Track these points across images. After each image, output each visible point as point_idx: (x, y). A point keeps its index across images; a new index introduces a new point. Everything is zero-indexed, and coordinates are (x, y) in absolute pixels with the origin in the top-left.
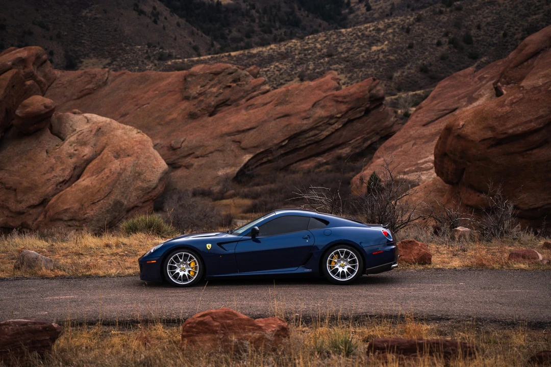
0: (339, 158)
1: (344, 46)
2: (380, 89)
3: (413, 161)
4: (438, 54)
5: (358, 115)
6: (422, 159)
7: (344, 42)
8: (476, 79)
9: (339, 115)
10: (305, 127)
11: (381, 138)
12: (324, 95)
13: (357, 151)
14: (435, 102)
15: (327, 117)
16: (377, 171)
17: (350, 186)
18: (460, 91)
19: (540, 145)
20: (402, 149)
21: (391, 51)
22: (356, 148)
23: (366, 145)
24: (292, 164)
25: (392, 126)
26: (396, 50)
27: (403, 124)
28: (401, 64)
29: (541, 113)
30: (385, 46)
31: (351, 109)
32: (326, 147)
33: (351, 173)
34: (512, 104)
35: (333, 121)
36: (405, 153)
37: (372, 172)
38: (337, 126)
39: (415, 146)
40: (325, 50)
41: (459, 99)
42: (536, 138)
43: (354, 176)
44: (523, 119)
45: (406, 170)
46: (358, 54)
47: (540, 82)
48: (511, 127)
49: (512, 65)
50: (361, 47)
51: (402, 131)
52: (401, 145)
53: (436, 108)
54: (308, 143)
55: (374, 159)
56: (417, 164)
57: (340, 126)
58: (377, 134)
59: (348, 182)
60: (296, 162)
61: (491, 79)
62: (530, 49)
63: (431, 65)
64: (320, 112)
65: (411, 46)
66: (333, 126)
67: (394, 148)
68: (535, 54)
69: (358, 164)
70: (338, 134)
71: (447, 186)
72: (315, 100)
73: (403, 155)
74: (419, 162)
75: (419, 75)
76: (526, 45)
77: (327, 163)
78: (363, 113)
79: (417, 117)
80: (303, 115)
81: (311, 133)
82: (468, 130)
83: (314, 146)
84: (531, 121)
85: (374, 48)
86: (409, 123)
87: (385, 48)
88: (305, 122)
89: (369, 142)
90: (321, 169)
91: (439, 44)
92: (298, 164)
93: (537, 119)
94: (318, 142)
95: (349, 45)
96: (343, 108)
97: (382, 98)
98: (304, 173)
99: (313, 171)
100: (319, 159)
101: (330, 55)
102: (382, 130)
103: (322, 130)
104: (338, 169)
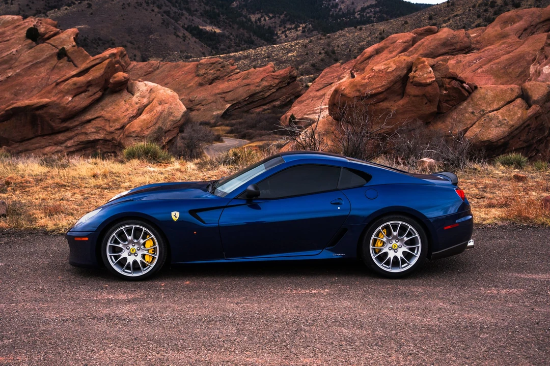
0: (274, 106)
1: (275, 53)
2: (295, 73)
3: (311, 109)
4: (320, 58)
5: (284, 85)
7: (275, 51)
8: (342, 69)
9: (274, 85)
10: (257, 91)
11: (295, 97)
12: (267, 75)
13: (283, 103)
14: (322, 79)
15: (269, 86)
16: (294, 113)
18: (334, 74)
19: (383, 100)
20: (306, 103)
21: (298, 56)
23: (288, 100)
24: (251, 109)
25: (300, 91)
26: (300, 55)
27: (306, 90)
28: (302, 62)
29: (384, 83)
30: (294, 54)
31: (280, 82)
32: (268, 101)
33: (280, 115)
34: (369, 78)
35: (271, 88)
36: (308, 104)
37: (291, 114)
38: (273, 90)
39: (313, 101)
40: (266, 55)
41: (334, 78)
42: (381, 96)
43: (282, 116)
44: (375, 86)
45: (308, 113)
46: (282, 57)
47: (383, 67)
48: (369, 91)
49: (359, 62)
50: (284, 54)
51: (306, 93)
52: (306, 100)
53: (323, 82)
54: (259, 99)
55: (292, 107)
57: (275, 91)
58: (293, 95)
59: (279, 119)
61: (349, 69)
62: (367, 55)
63: (316, 63)
64: (265, 84)
65: (307, 54)
67: (302, 102)
68: (369, 57)
69: (284, 110)
70: (274, 94)
71: (335, 122)
72: (262, 77)
73: (306, 105)
74: (314, 109)
75: (311, 68)
76: (365, 53)
77: (268, 109)
78: (286, 84)
79: (312, 87)
80: (257, 84)
81: (260, 94)
82: (347, 91)
83: (262, 100)
84: (379, 88)
85: (290, 54)
86: (310, 89)
87: (295, 55)
88: (257, 88)
89: (289, 99)
90: (266, 112)
91: (320, 53)
92: (254, 109)
93: (382, 86)
94: (264, 99)
95: (278, 52)
96: (277, 81)
97: (296, 77)
98: (257, 114)
99: (261, 113)
100: (264, 107)
101: (268, 57)
102: (295, 93)
103: (266, 93)
104: (274, 112)
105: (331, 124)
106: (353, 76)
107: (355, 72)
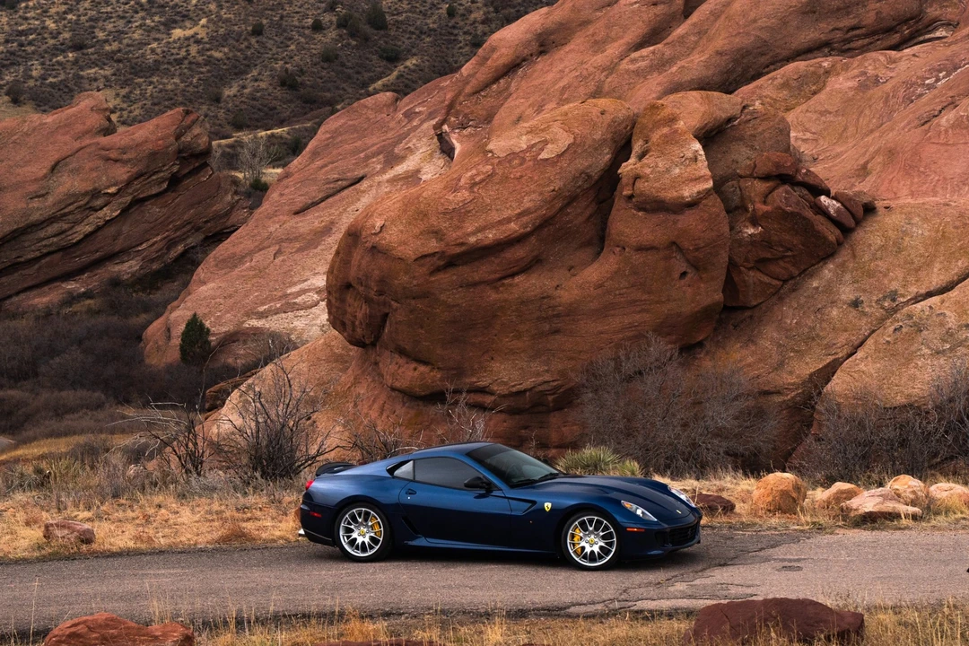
0: (115, 283)
1: (110, 27)
2: (198, 135)
3: (276, 289)
4: (316, 49)
5: (155, 190)
6: (295, 284)
7: (108, 17)
8: (400, 115)
9: (112, 190)
10: (36, 217)
11: (207, 238)
12: (77, 145)
13: (155, 266)
14: (319, 163)
15: (86, 193)
16: (200, 313)
17: (142, 344)
18: (369, 141)
19: (526, 268)
20: (253, 264)
21: (216, 41)
22: (152, 260)
23: (174, 253)
24: (10, 297)
25: (228, 214)
26: (225, 37)
27: (252, 208)
28: (238, 70)
29: (527, 203)
30: (200, 29)
31: (139, 176)
32: (85, 259)
33: (143, 317)
34: (473, 185)
35: (99, 202)
36: (261, 272)
37: (189, 314)
38: (108, 213)
39: (281, 258)
40: (67, 35)
41: (368, 158)
42: (520, 252)
43: (150, 323)
44: (495, 217)
45: (261, 309)
46: (142, 44)
47: (523, 143)
48: (475, 233)
49: (468, 89)
50: (149, 30)
51: (251, 223)
52: (251, 253)
53: (321, 176)
54: (45, 251)
55: (192, 286)
56: (286, 296)
57: (115, 214)
58: (198, 229)
59: (137, 336)
60: (17, 293)
61: (431, 116)
62: (502, 56)
63: (302, 72)
64: (69, 184)
65: (258, 31)
66: (100, 214)
67: (234, 261)
68: (511, 68)
69: (157, 296)
70: (112, 230)
71: (354, 351)
72: (56, 156)
73: (255, 276)
74: (289, 291)
75: (278, 93)
76: (493, 49)
77: (88, 295)
78: (165, 185)
79: (282, 195)
80: (32, 188)
81: (55, 228)
82: (392, 237)
83: (57, 256)
84: (509, 220)
85: (177, 33)
86: (266, 207)
87: (202, 34)
88: (36, 204)
89: (180, 248)
90: (76, 307)
91: (317, 27)
92: (22, 296)
93: (519, 215)
94: (66, 249)
95: (121, 23)
96: (122, 173)
97: (207, 152)
98: (37, 318)
99: (58, 313)
100: (71, 286)
101: (78, 47)
102: (206, 222)
103: (76, 223)
104: (114, 307)
105: (340, 360)
106: (447, 150)
107: (453, 128)
